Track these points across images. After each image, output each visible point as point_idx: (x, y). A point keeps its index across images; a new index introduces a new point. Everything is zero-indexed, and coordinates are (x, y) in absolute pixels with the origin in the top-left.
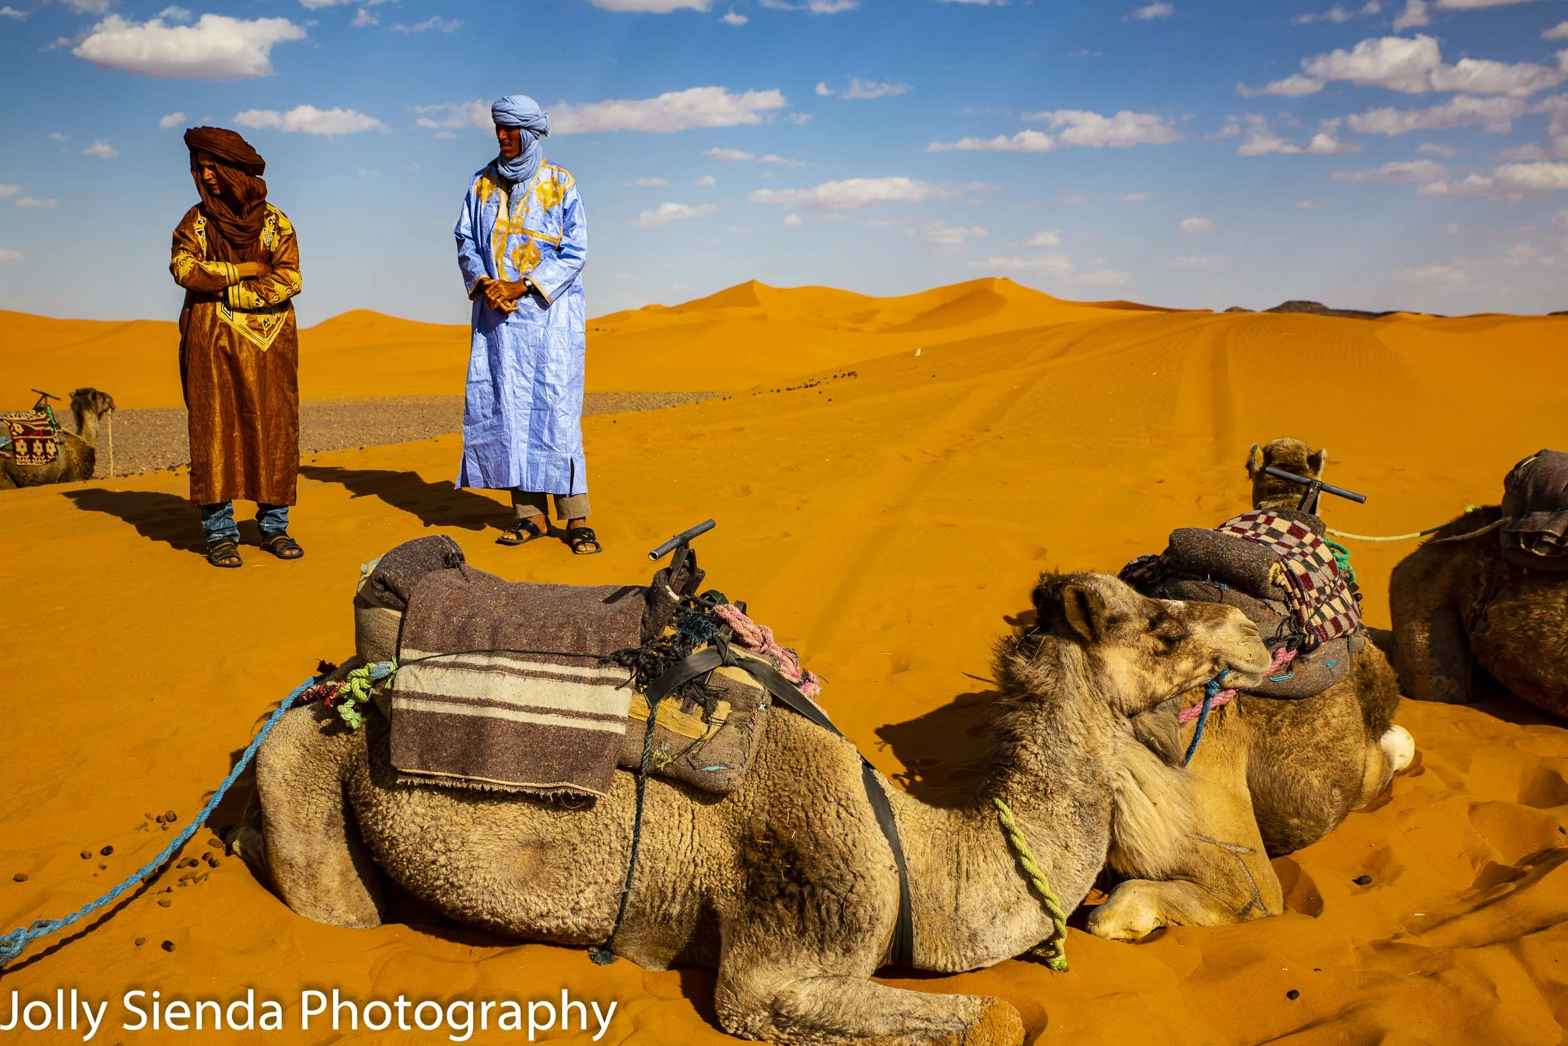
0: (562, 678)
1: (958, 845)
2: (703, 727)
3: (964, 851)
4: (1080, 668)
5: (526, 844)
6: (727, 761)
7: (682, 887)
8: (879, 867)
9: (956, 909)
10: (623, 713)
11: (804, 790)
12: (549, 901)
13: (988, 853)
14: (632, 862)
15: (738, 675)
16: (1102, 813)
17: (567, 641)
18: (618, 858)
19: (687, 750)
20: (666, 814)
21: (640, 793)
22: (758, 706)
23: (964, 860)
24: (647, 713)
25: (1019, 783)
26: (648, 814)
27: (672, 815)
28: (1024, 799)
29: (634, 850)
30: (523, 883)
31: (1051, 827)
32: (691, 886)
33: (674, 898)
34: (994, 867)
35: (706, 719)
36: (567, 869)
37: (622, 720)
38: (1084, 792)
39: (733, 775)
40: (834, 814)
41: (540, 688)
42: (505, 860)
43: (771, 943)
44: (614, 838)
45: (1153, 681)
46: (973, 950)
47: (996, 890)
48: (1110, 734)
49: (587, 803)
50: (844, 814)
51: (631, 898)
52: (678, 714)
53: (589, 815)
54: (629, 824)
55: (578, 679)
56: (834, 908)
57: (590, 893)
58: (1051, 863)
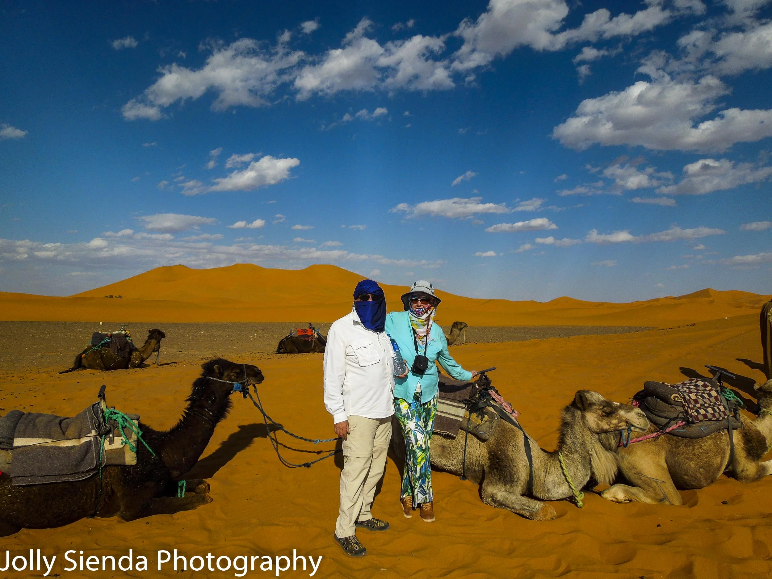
0: (449, 405)
1: (547, 464)
2: (480, 421)
3: (549, 466)
4: (580, 417)
5: (440, 446)
6: (485, 431)
7: (477, 463)
8: (521, 465)
9: (544, 482)
10: (462, 415)
11: (505, 441)
12: (446, 461)
13: (556, 467)
14: (464, 455)
15: (491, 409)
16: (587, 460)
17: (452, 396)
18: (461, 453)
19: (476, 427)
20: (473, 443)
21: (466, 437)
22: (495, 418)
23: (548, 468)
24: (469, 416)
25: (565, 448)
26: (468, 442)
27: (474, 444)
28: (566, 453)
29: (465, 452)
30: (439, 456)
31: (573, 462)
32: (479, 463)
33: (475, 465)
34: (556, 472)
35: (481, 419)
36: (449, 454)
37: (462, 417)
38: (582, 453)
39: (486, 435)
40: (511, 449)
41: (444, 407)
42: (435, 449)
43: (493, 480)
44: (460, 447)
45: (602, 424)
46: (548, 494)
47: (557, 478)
48: (589, 438)
49: (453, 438)
50: (513, 449)
51: (466, 464)
52: (475, 417)
53: (454, 441)
54: (463, 444)
55: (453, 406)
56: (508, 474)
57: (455, 461)
58: (573, 473)
